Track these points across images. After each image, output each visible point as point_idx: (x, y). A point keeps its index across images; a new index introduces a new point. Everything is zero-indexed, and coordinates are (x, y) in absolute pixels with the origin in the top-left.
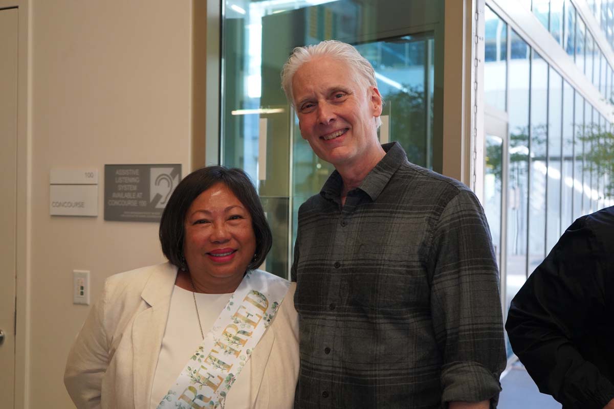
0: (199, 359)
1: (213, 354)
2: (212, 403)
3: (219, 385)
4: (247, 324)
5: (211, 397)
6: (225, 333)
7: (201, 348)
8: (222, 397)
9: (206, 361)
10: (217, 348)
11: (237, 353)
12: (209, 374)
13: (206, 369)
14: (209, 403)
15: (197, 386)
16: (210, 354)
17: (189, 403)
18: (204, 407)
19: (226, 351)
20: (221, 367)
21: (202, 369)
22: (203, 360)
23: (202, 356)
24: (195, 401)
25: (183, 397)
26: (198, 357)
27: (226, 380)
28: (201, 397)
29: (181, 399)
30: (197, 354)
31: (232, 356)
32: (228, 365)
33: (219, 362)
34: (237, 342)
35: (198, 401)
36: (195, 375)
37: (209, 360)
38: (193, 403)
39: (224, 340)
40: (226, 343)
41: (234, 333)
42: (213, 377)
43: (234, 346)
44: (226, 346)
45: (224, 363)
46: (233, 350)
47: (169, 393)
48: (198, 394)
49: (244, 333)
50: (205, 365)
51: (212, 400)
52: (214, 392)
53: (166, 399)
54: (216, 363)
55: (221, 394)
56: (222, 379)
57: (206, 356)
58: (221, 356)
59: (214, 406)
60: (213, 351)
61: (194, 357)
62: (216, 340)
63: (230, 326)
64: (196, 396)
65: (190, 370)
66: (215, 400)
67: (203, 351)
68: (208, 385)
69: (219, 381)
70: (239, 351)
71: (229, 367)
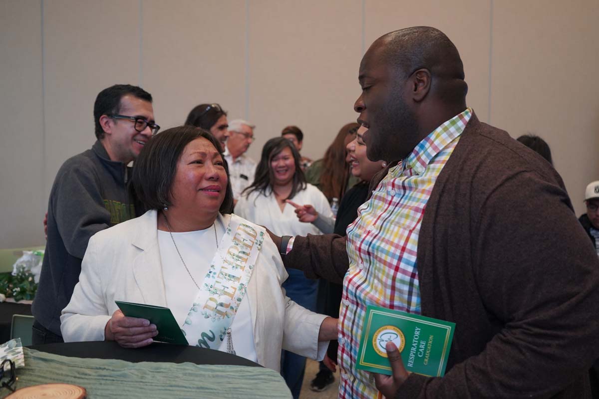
0: (213, 276)
1: (223, 270)
2: (232, 308)
3: (234, 293)
4: (245, 247)
5: (230, 304)
6: (229, 253)
7: (212, 266)
8: (239, 302)
9: (218, 277)
10: (225, 265)
11: (242, 268)
12: (224, 286)
13: (220, 283)
14: (229, 308)
15: (216, 297)
16: (221, 271)
17: (212, 310)
18: (226, 312)
19: (233, 267)
20: (232, 279)
21: (217, 284)
22: (216, 276)
23: (215, 273)
24: (217, 308)
25: (206, 307)
26: (211, 274)
27: (238, 289)
28: (221, 305)
29: (205, 309)
30: (210, 272)
31: (239, 269)
32: (238, 278)
33: (229, 276)
34: (240, 259)
35: (219, 308)
36: (212, 289)
37: (221, 276)
38: (216, 310)
39: (229, 258)
40: (231, 260)
41: (236, 253)
42: (228, 288)
43: (238, 263)
44: (233, 263)
45: (234, 276)
46: (239, 265)
47: (194, 306)
48: (218, 303)
49: (244, 253)
50: (219, 280)
51: (231, 305)
52: (232, 299)
53: (192, 311)
54: (227, 277)
55: (237, 300)
56: (235, 289)
57: (218, 273)
58: (230, 271)
59: (234, 310)
60: (223, 267)
61: (208, 275)
62: (222, 258)
63: (232, 247)
64: (217, 305)
65: (207, 286)
66: (234, 305)
67: (214, 269)
68: (225, 294)
69: (234, 290)
70: (243, 266)
71: (238, 279)
